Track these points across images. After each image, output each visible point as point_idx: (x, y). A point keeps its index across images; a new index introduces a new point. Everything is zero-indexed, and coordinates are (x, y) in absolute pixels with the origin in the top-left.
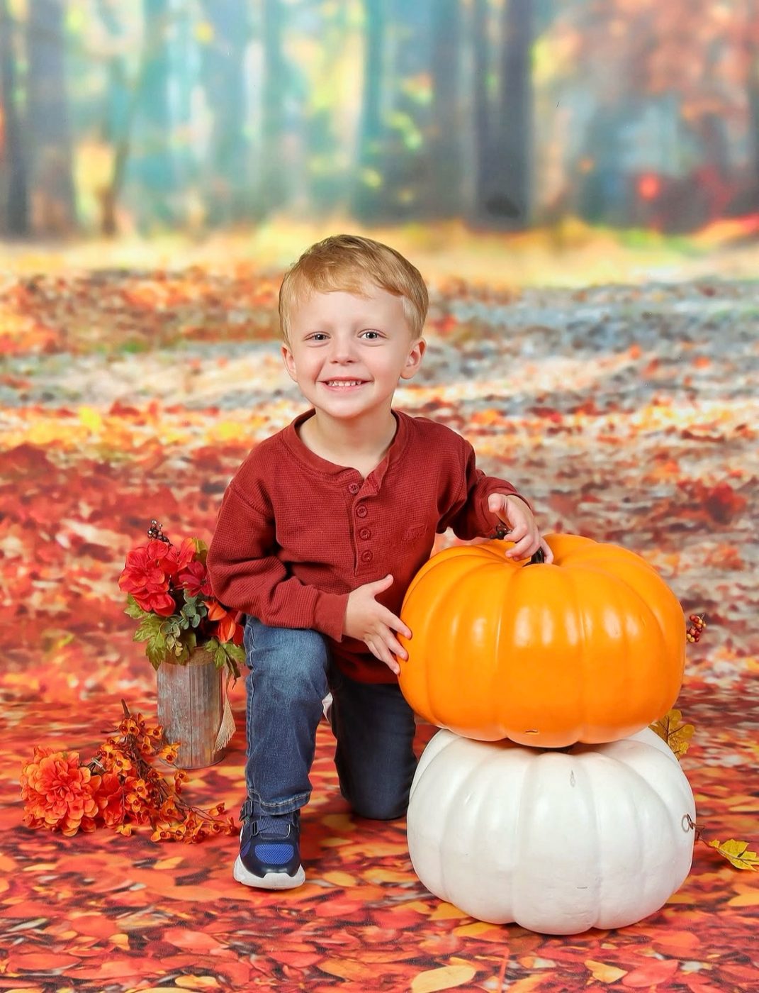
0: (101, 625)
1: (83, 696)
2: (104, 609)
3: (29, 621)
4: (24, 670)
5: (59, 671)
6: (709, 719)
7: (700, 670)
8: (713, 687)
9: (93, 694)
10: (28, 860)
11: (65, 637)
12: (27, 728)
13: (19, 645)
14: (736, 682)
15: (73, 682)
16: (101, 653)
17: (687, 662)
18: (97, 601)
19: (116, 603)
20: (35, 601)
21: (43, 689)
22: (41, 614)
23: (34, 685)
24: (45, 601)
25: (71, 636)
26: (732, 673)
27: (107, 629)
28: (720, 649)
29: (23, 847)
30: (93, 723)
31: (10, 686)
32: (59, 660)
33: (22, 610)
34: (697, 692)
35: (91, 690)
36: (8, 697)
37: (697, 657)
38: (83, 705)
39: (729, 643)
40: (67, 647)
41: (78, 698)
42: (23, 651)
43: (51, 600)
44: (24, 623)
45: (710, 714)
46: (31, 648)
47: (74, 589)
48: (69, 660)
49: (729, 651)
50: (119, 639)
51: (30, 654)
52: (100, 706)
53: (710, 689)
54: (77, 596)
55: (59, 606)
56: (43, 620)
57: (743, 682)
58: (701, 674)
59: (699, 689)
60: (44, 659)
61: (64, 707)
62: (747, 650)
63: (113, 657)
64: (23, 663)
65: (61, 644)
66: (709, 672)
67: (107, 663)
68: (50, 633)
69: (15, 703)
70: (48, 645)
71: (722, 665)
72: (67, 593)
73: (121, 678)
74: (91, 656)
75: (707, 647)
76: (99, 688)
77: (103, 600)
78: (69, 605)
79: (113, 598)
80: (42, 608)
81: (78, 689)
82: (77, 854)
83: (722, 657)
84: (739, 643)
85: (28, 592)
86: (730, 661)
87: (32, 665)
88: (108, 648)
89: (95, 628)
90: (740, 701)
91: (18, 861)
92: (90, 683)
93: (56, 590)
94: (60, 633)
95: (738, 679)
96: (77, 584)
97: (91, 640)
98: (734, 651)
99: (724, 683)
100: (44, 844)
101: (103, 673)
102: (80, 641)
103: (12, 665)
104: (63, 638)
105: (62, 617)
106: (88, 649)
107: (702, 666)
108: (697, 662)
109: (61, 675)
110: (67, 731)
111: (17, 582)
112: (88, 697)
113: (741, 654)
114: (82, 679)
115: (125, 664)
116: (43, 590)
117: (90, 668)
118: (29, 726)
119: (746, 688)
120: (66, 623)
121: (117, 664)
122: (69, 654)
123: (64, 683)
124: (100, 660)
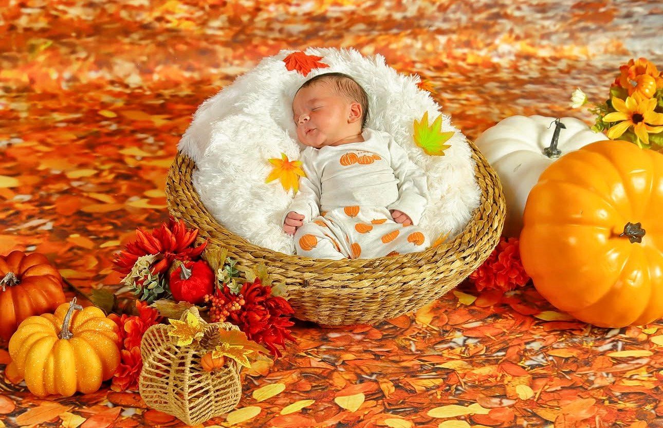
0: (74, 34)
1: (64, 86)
2: (76, 25)
3: (18, 34)
4: (15, 67)
5: (42, 66)
6: (497, 96)
7: (489, 51)
8: (497, 66)
9: (71, 84)
10: (99, 238)
11: (45, 43)
12: (36, 119)
13: (9, 50)
14: (512, 61)
15: (54, 75)
16: (73, 52)
17: (481, 45)
18: (72, 20)
19: (85, 21)
20: (23, 22)
21: (32, 81)
22: (27, 30)
23: (25, 78)
24: (31, 21)
25: (50, 43)
26: (510, 53)
27: (79, 36)
28: (505, 35)
29: (91, 228)
30: (83, 113)
31: (6, 80)
32: (41, 58)
33: (12, 28)
34: (487, 70)
35: (68, 81)
36: (7, 90)
37: (489, 41)
38: (68, 95)
39: (511, 31)
40: (47, 50)
41: (60, 88)
42: (13, 54)
43: (36, 21)
44: (14, 36)
45: (498, 92)
46: (19, 51)
47: (54, 13)
48: (50, 58)
49: (510, 36)
50: (87, 43)
51: (19, 55)
52: (80, 95)
53: (495, 68)
54: (56, 17)
55: (42, 23)
56: (29, 33)
57: (517, 61)
58: (490, 55)
59: (488, 68)
60: (30, 58)
61: (53, 96)
62: (522, 35)
63: (83, 55)
64: (14, 61)
65: (43, 47)
66: (495, 53)
67: (78, 59)
68: (33, 41)
69: (14, 94)
70: (32, 48)
71: (504, 47)
72: (48, 15)
73: (90, 69)
74: (66, 54)
75: (496, 34)
76: (74, 79)
77: (76, 19)
78: (49, 23)
79: (84, 17)
80: (28, 26)
81: (59, 79)
82: (128, 231)
83: (505, 41)
84: (518, 31)
85: (18, 16)
86: (510, 43)
87: (20, 63)
88: (79, 48)
89: (69, 36)
90: (516, 79)
91: (92, 240)
92: (67, 75)
93: (40, 14)
94: (42, 40)
95: (513, 58)
96: (56, 10)
97: (65, 44)
98: (514, 36)
99: (504, 62)
100: (103, 225)
101: (76, 66)
102: (58, 45)
103: (6, 64)
104: (44, 44)
105: (43, 31)
106: (63, 50)
107: (491, 47)
108: (488, 45)
109: (44, 70)
110: (68, 121)
111: (9, 10)
112: (69, 87)
113: (518, 38)
114: (60, 72)
115: (92, 59)
116: (29, 15)
117: (65, 63)
118: (36, 117)
119: (519, 66)
120: (47, 35)
121: (85, 59)
122: (49, 54)
123: (47, 75)
124: (73, 57)
